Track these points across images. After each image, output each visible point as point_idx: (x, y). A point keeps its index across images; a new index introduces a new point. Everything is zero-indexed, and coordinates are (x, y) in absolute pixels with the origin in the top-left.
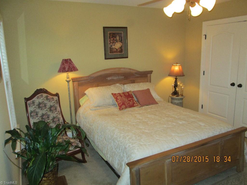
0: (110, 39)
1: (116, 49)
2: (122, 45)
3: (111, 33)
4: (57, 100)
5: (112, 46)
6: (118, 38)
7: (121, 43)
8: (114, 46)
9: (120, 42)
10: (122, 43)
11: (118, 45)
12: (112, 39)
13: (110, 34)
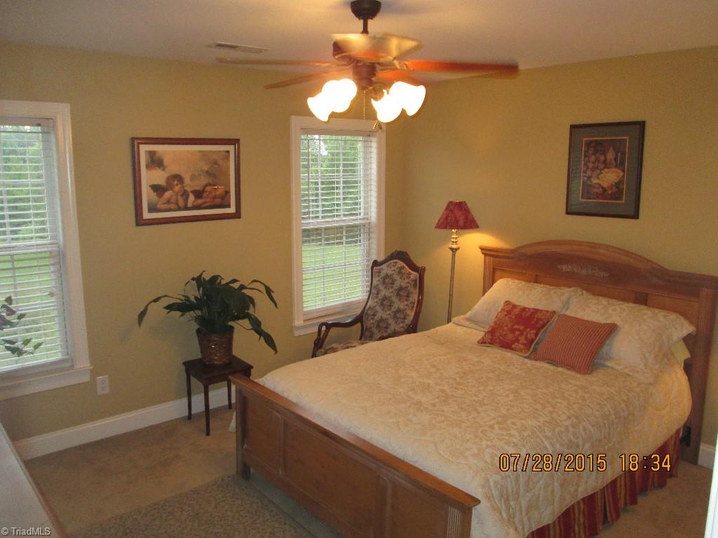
0: (587, 159)
1: (603, 188)
2: (624, 176)
3: (592, 142)
4: (415, 281)
5: (592, 179)
6: (611, 155)
7: (619, 171)
8: (598, 178)
9: (616, 167)
10: (623, 171)
11: (609, 177)
12: (593, 158)
13: (588, 144)
